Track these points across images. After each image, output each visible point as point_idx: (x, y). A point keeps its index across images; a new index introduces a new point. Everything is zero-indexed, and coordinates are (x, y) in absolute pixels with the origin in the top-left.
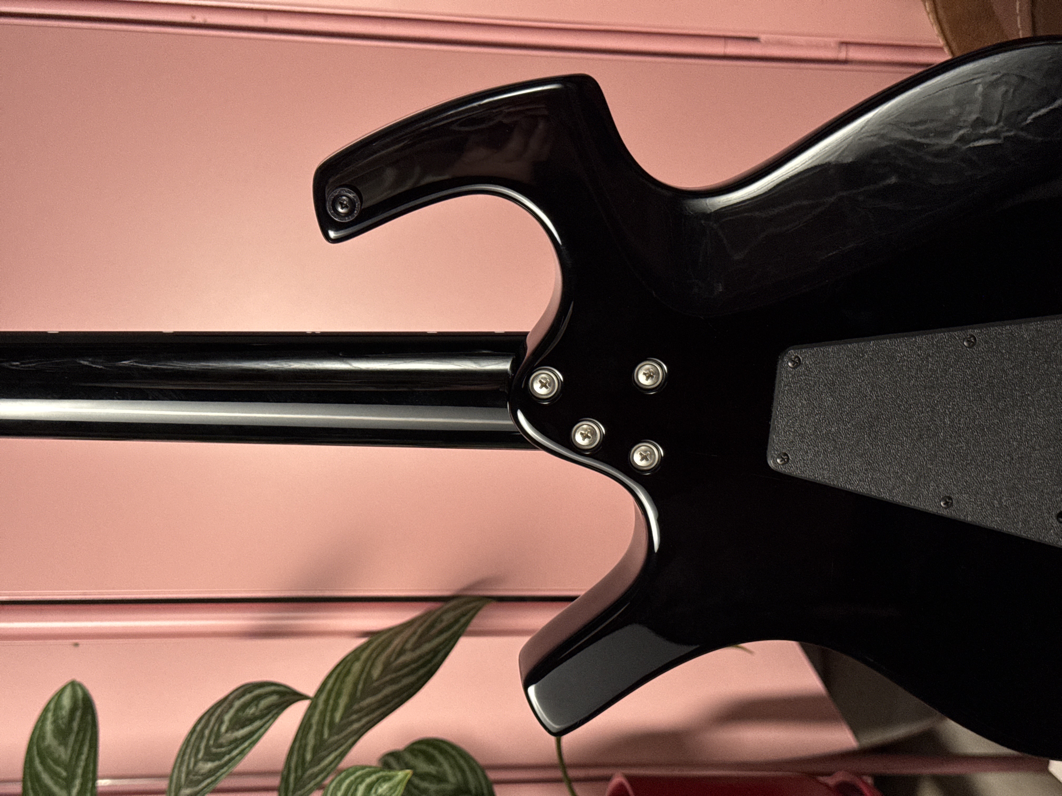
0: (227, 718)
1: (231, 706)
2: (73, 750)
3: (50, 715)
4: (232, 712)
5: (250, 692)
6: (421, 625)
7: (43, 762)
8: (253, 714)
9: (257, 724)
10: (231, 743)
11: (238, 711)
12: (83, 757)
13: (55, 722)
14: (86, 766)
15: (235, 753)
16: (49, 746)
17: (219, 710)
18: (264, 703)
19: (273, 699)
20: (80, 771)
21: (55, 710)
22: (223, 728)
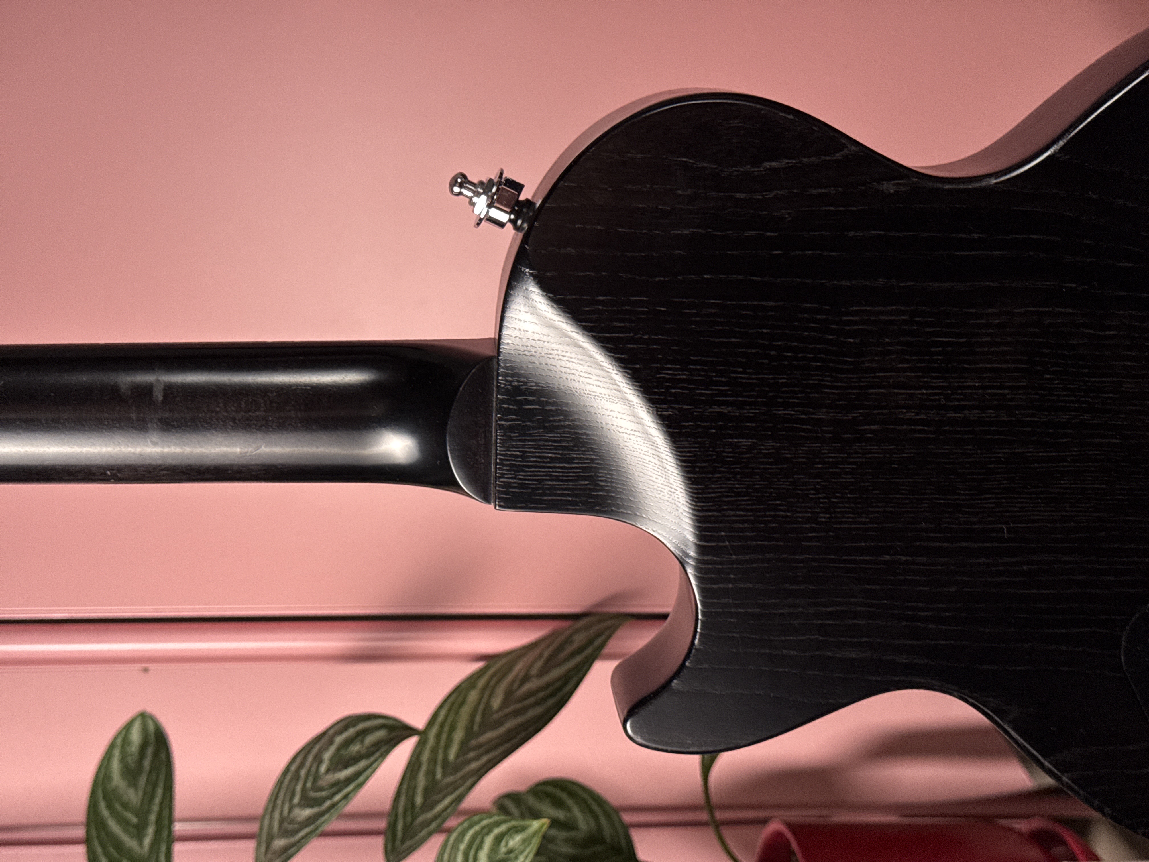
0: (327, 756)
1: (331, 742)
2: (145, 793)
3: (117, 752)
4: (332, 749)
5: (354, 726)
6: (548, 646)
7: (110, 806)
8: (358, 752)
9: (363, 763)
10: (332, 785)
11: (339, 749)
12: (157, 800)
13: (123, 760)
14: (161, 810)
15: (337, 797)
16: (116, 788)
17: (317, 747)
18: (370, 739)
19: (381, 734)
20: (153, 817)
21: (123, 746)
22: (323, 769)
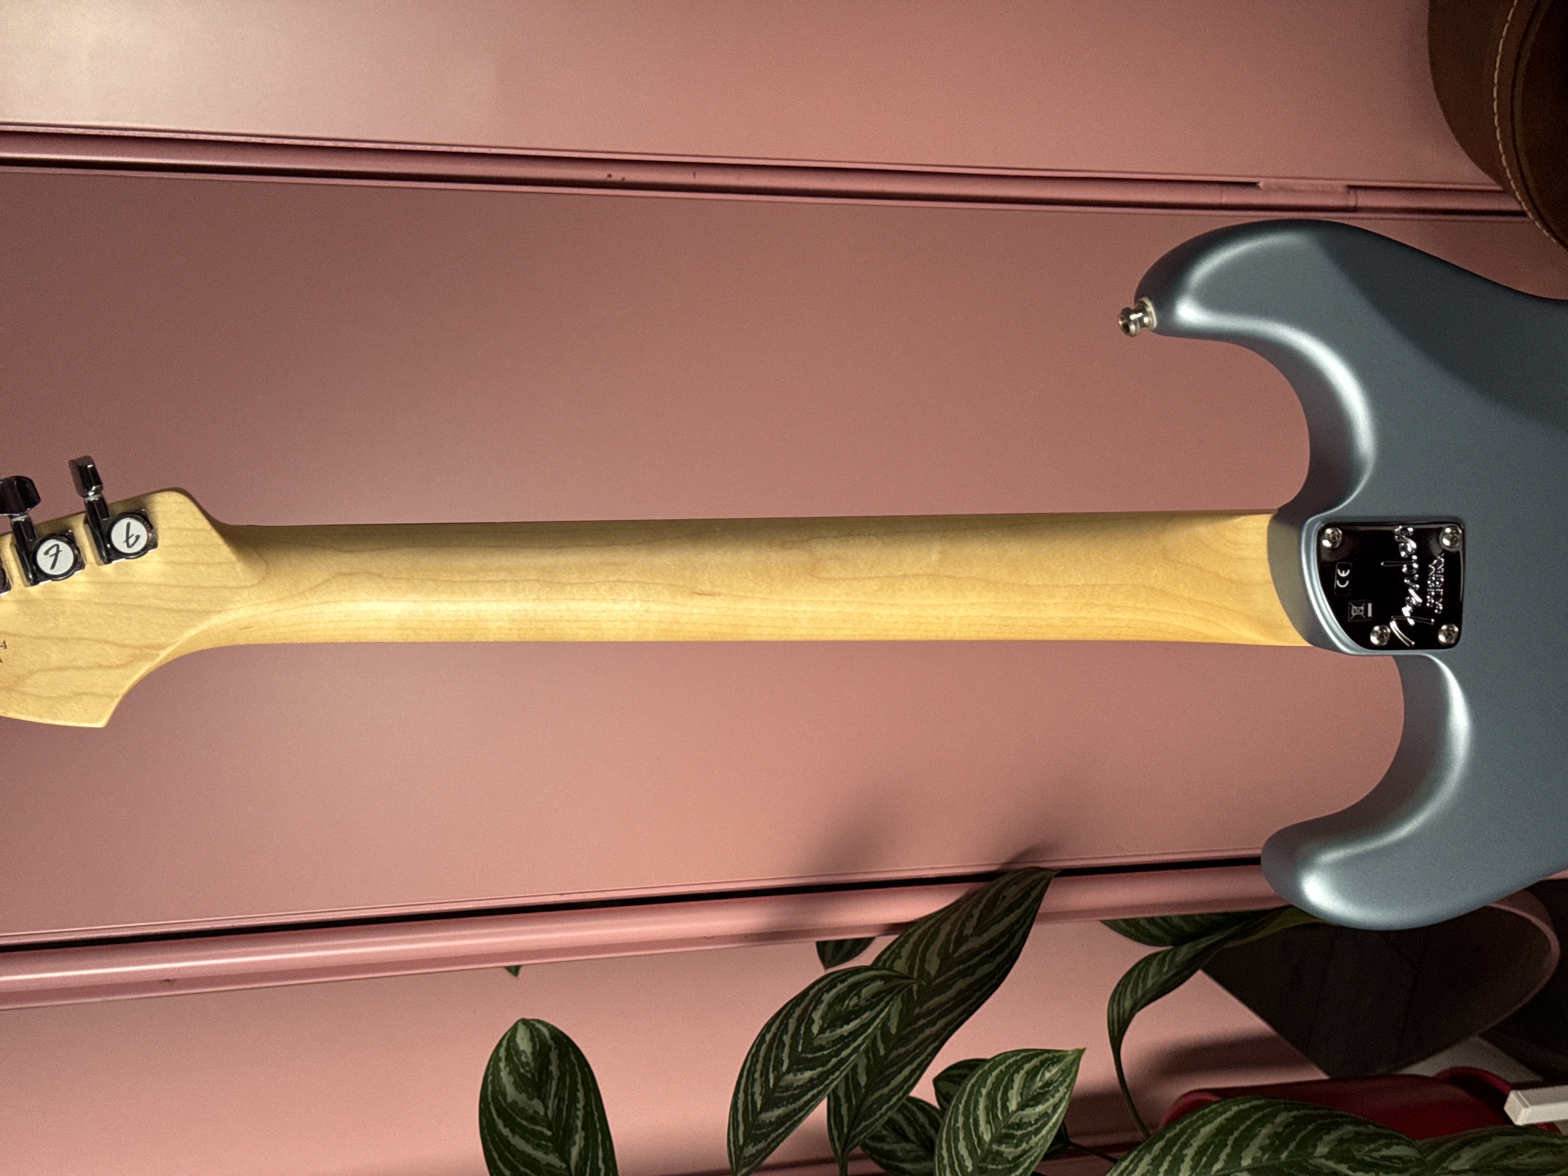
0: (817, 1016)
1: (819, 1001)
2: (559, 1102)
3: (502, 1065)
4: (822, 1008)
5: (842, 982)
6: (976, 906)
7: (510, 1123)
8: (857, 1005)
9: (867, 1015)
10: (835, 1042)
11: (831, 1005)
12: (580, 1105)
13: (514, 1071)
14: (588, 1115)
15: (844, 1054)
16: (515, 1102)
17: (798, 1011)
18: (866, 992)
19: (879, 984)
20: (579, 1123)
21: (509, 1058)
22: (815, 1029)
